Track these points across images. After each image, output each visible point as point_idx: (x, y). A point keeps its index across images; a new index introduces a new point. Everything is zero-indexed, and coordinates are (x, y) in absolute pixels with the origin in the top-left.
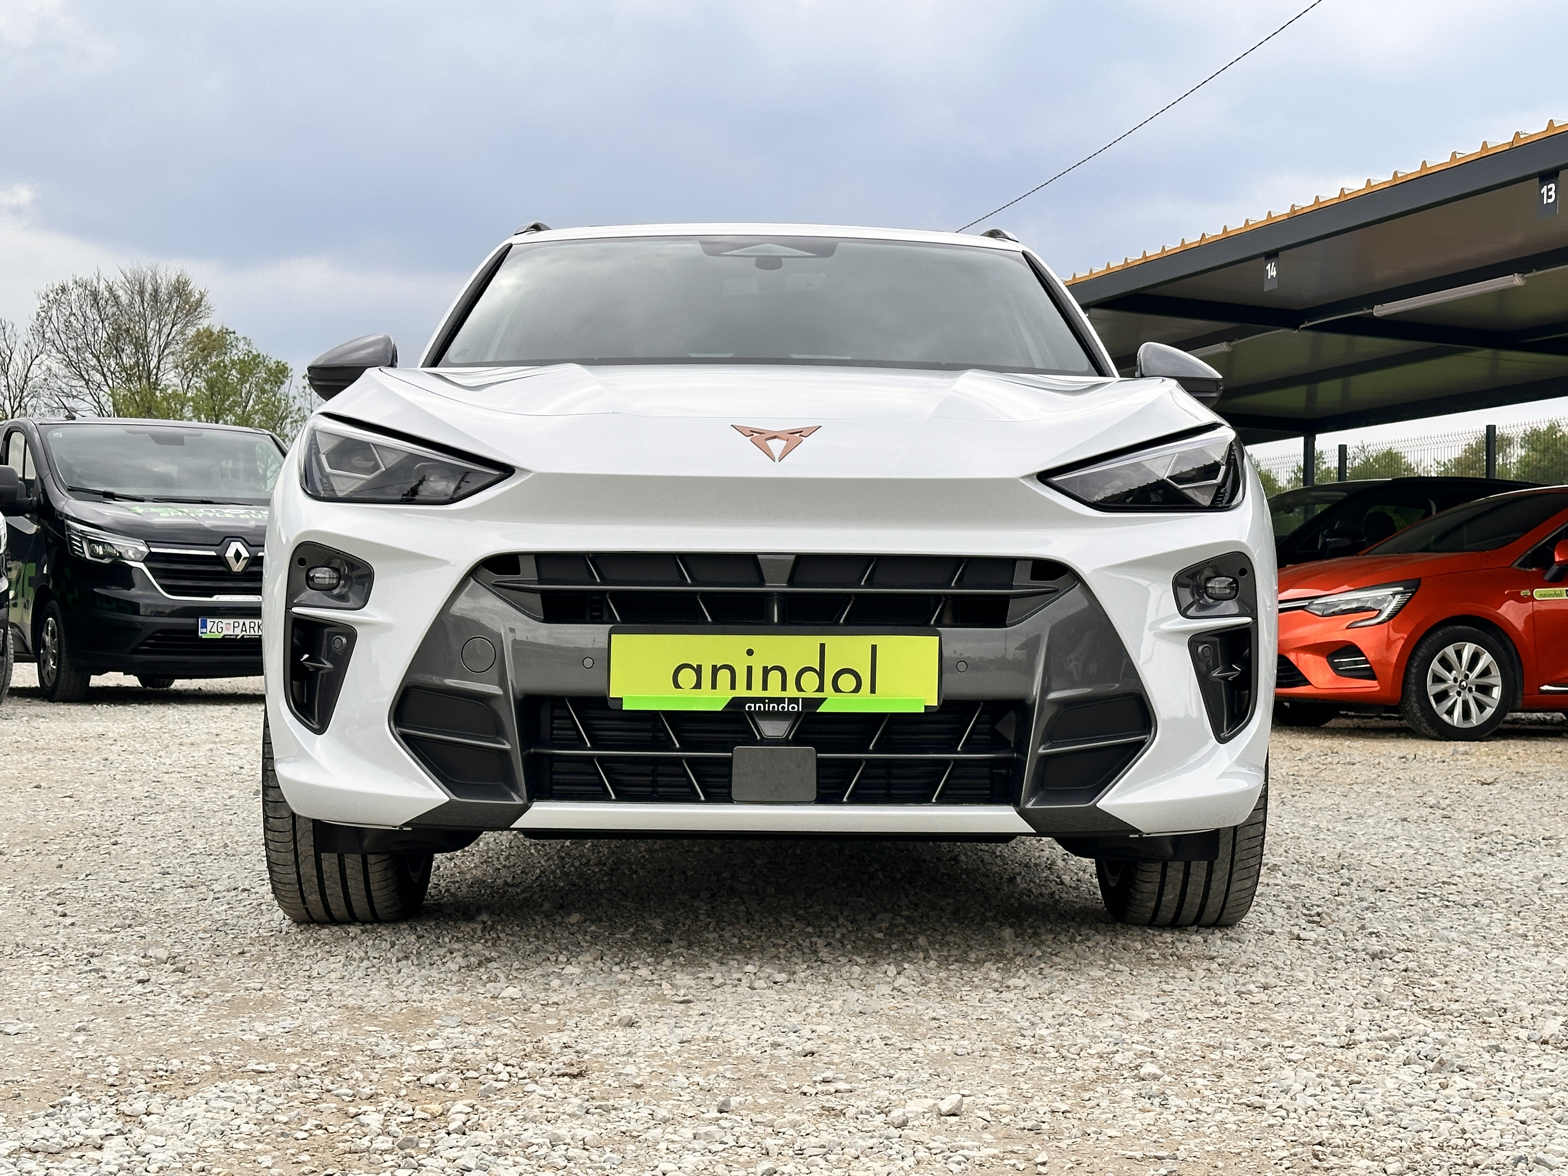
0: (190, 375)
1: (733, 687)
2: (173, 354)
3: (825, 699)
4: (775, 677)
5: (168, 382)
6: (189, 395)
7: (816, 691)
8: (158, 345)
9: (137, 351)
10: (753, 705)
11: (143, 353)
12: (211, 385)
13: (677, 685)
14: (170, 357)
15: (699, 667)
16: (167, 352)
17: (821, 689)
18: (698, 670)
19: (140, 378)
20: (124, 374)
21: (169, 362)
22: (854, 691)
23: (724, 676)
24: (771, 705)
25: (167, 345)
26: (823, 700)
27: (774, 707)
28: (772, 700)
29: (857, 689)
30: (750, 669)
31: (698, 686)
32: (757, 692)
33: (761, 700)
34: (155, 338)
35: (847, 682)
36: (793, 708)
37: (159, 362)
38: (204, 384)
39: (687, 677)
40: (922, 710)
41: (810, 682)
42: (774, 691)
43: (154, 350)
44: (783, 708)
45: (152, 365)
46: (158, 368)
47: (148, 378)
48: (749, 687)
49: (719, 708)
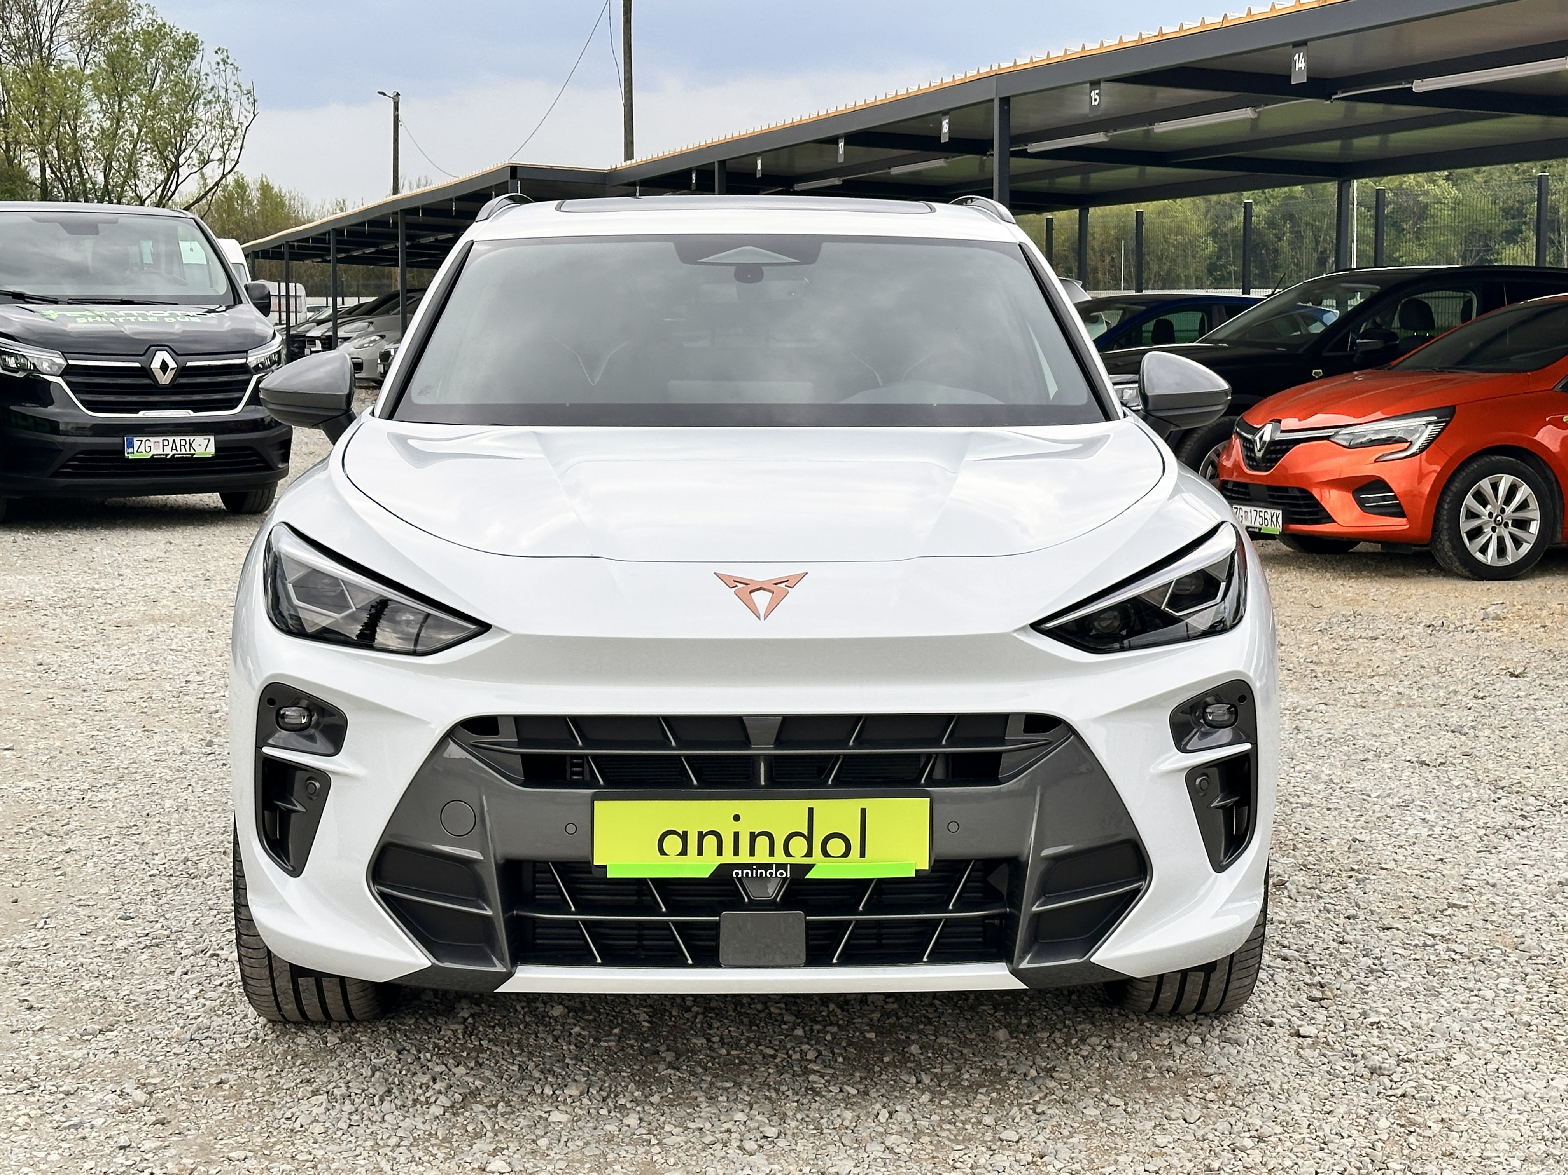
0: (87, 47)
1: (720, 853)
2: (67, 24)
3: (814, 865)
4: (762, 843)
5: (63, 57)
6: (88, 72)
7: (805, 856)
8: (49, 14)
9: (26, 22)
10: (740, 872)
11: (33, 25)
12: (111, 59)
13: (662, 852)
14: (65, 28)
15: (685, 833)
16: (60, 22)
17: (809, 854)
18: (684, 837)
19: (31, 53)
20: (12, 48)
21: (62, 35)
22: (842, 856)
23: (710, 842)
24: (759, 872)
25: (60, 14)
26: (810, 867)
27: (761, 873)
28: (760, 866)
29: (846, 854)
30: (736, 835)
31: (684, 852)
32: (744, 857)
33: (749, 866)
34: (45, 7)
35: (836, 847)
36: (781, 874)
37: (51, 33)
38: (103, 58)
39: (673, 844)
40: (913, 875)
41: (798, 846)
42: (762, 856)
43: (45, 19)
44: (771, 874)
45: (44, 37)
46: (51, 41)
47: (41, 51)
48: (736, 853)
49: (707, 876)
